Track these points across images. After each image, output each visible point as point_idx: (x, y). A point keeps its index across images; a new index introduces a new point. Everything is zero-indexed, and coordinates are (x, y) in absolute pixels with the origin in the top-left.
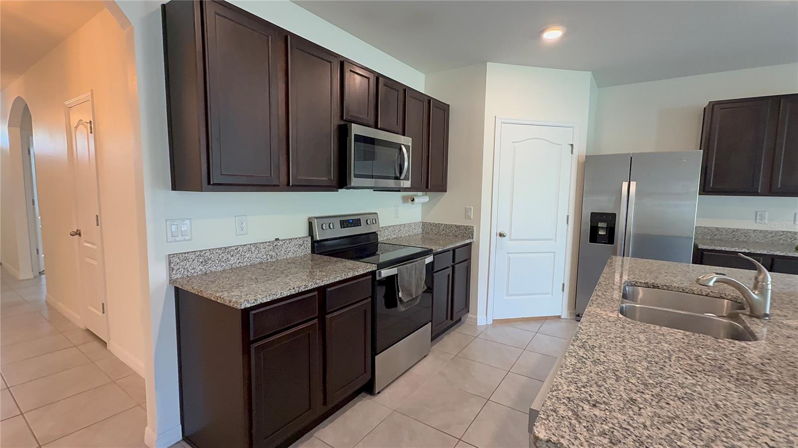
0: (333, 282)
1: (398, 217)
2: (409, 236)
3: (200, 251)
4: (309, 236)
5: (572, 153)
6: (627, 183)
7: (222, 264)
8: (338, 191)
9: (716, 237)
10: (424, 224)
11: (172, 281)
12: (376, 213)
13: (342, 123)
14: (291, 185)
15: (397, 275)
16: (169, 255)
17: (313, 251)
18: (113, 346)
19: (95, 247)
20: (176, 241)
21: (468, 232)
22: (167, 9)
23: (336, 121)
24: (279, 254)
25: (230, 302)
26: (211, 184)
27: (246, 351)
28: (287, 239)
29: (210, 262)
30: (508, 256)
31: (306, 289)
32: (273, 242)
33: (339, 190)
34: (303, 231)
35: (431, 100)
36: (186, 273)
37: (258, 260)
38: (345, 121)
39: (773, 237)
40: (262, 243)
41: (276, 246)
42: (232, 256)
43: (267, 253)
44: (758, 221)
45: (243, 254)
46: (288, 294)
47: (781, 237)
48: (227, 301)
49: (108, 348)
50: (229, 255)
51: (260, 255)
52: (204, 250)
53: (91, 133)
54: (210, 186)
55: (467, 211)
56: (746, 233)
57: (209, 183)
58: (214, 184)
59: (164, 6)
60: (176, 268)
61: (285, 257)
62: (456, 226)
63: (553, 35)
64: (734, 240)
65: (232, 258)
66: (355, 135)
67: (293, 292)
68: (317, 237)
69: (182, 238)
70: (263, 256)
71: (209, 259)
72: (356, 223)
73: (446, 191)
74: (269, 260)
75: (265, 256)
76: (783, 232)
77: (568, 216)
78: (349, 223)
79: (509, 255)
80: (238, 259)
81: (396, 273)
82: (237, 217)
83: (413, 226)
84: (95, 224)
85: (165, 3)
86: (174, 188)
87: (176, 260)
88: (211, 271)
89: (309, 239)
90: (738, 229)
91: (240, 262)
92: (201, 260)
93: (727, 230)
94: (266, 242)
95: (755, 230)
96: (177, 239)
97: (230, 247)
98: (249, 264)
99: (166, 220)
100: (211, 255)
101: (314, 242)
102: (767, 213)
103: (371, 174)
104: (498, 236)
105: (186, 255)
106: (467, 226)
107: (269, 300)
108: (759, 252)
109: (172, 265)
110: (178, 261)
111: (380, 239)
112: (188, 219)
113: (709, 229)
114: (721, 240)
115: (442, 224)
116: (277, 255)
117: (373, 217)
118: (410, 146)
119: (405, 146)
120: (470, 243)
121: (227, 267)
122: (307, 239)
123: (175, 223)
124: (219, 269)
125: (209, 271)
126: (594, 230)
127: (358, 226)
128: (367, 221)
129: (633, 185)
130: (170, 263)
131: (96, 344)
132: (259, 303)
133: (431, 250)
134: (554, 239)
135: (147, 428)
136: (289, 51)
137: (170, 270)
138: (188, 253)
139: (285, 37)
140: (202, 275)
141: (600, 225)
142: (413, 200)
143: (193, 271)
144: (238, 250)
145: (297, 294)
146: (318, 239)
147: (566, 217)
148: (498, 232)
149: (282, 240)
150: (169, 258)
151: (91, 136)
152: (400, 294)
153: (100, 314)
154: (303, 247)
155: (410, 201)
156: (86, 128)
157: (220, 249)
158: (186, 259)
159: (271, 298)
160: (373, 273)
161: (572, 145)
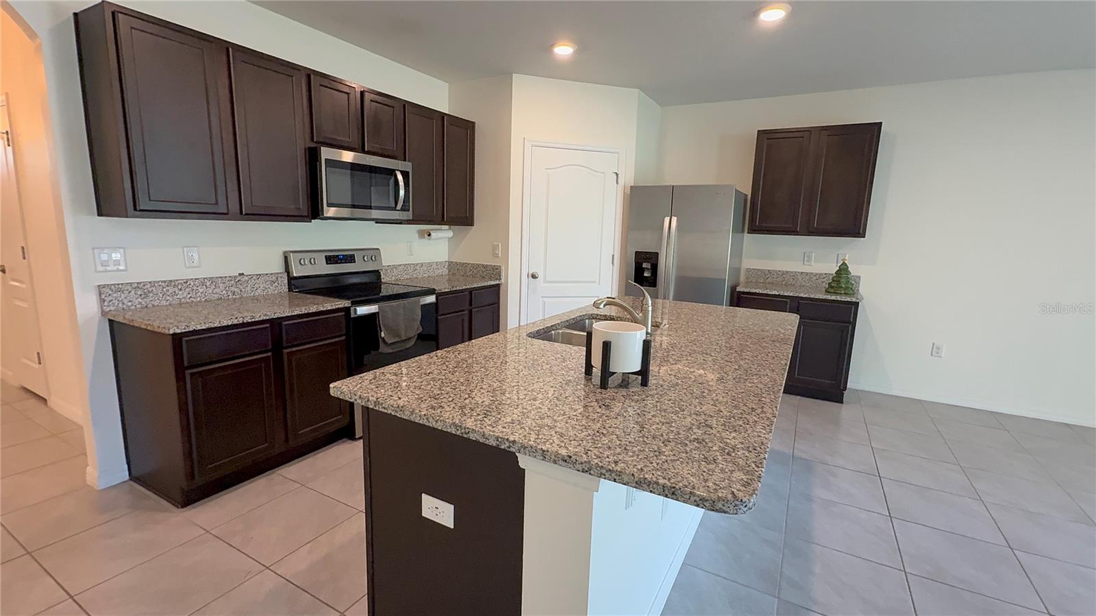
0: (289, 315)
1: (412, 255)
2: (428, 277)
3: (138, 283)
4: (286, 271)
5: (617, 183)
6: (669, 218)
7: (168, 298)
8: (311, 222)
9: (768, 281)
10: (450, 263)
11: (104, 313)
12: (378, 249)
13: (313, 145)
14: (244, 213)
15: (378, 313)
16: (99, 286)
17: (290, 290)
18: (54, 402)
19: (24, 286)
20: (106, 271)
21: (496, 272)
22: (79, 17)
23: (302, 143)
24: (243, 290)
25: (159, 327)
26: (137, 210)
27: (180, 377)
28: (254, 275)
29: (151, 295)
30: (543, 301)
31: (253, 320)
32: (235, 277)
33: (313, 221)
34: (278, 267)
35: (445, 117)
36: (120, 305)
37: (216, 296)
38: (316, 142)
39: (817, 279)
40: (220, 277)
41: (238, 281)
42: (181, 290)
43: (227, 288)
44: (806, 263)
45: (195, 288)
46: (230, 324)
47: (824, 280)
48: (156, 328)
49: (48, 404)
50: (176, 289)
51: (217, 290)
52: (144, 282)
53: (9, 145)
54: (136, 212)
55: (495, 248)
56: (794, 275)
57: (135, 209)
58: (140, 210)
59: (76, 15)
60: (108, 299)
61: (252, 294)
62: (483, 265)
63: (564, 51)
64: (784, 283)
65: (181, 292)
66: (326, 159)
67: (235, 322)
68: (293, 273)
69: (115, 268)
70: (222, 291)
71: (149, 292)
72: (350, 259)
73: (472, 224)
74: (230, 297)
75: (224, 292)
76: (826, 274)
77: (613, 255)
78: (340, 259)
79: (544, 299)
80: (189, 294)
81: (377, 311)
82: (185, 249)
83: (435, 266)
84: (21, 257)
85: (77, 11)
86: (100, 214)
87: (107, 290)
88: (153, 305)
89: (285, 276)
90: (787, 272)
91: (191, 297)
92: (139, 293)
93: (777, 272)
94: (226, 277)
95: (802, 273)
96: (108, 268)
97: (177, 280)
98: (203, 300)
99: (93, 249)
100: (152, 288)
101: (291, 279)
102: (813, 254)
103: (369, 204)
104: (530, 278)
105: (120, 286)
106: (494, 266)
107: (204, 328)
108: (786, 294)
109: (103, 297)
110: (110, 292)
111: (384, 278)
112: (121, 248)
113: (762, 271)
114: (772, 283)
115: (469, 264)
116: (241, 291)
117: (374, 253)
118: (408, 172)
119: (401, 172)
120: (498, 286)
121: (174, 302)
122: (282, 275)
123: (105, 252)
124: (164, 303)
125: (151, 305)
126: (639, 271)
127: (351, 262)
128: (364, 257)
129: (674, 219)
130: (100, 294)
131: (33, 402)
132: (191, 329)
133: (434, 290)
134: (597, 282)
135: (88, 468)
136: (232, 66)
137: (101, 302)
138: (122, 284)
139: (226, 48)
140: (142, 308)
141: (644, 265)
142: (429, 235)
143: (130, 304)
144: (188, 283)
145: (240, 324)
146: (295, 275)
147: (611, 257)
148: (531, 273)
149: (247, 276)
150: (99, 289)
151: (10, 149)
152: (382, 333)
153: (37, 366)
154: (276, 284)
155: (426, 235)
156: (3, 139)
157: (165, 282)
158: (120, 290)
159: (207, 325)
160: (347, 310)
161: (617, 174)
